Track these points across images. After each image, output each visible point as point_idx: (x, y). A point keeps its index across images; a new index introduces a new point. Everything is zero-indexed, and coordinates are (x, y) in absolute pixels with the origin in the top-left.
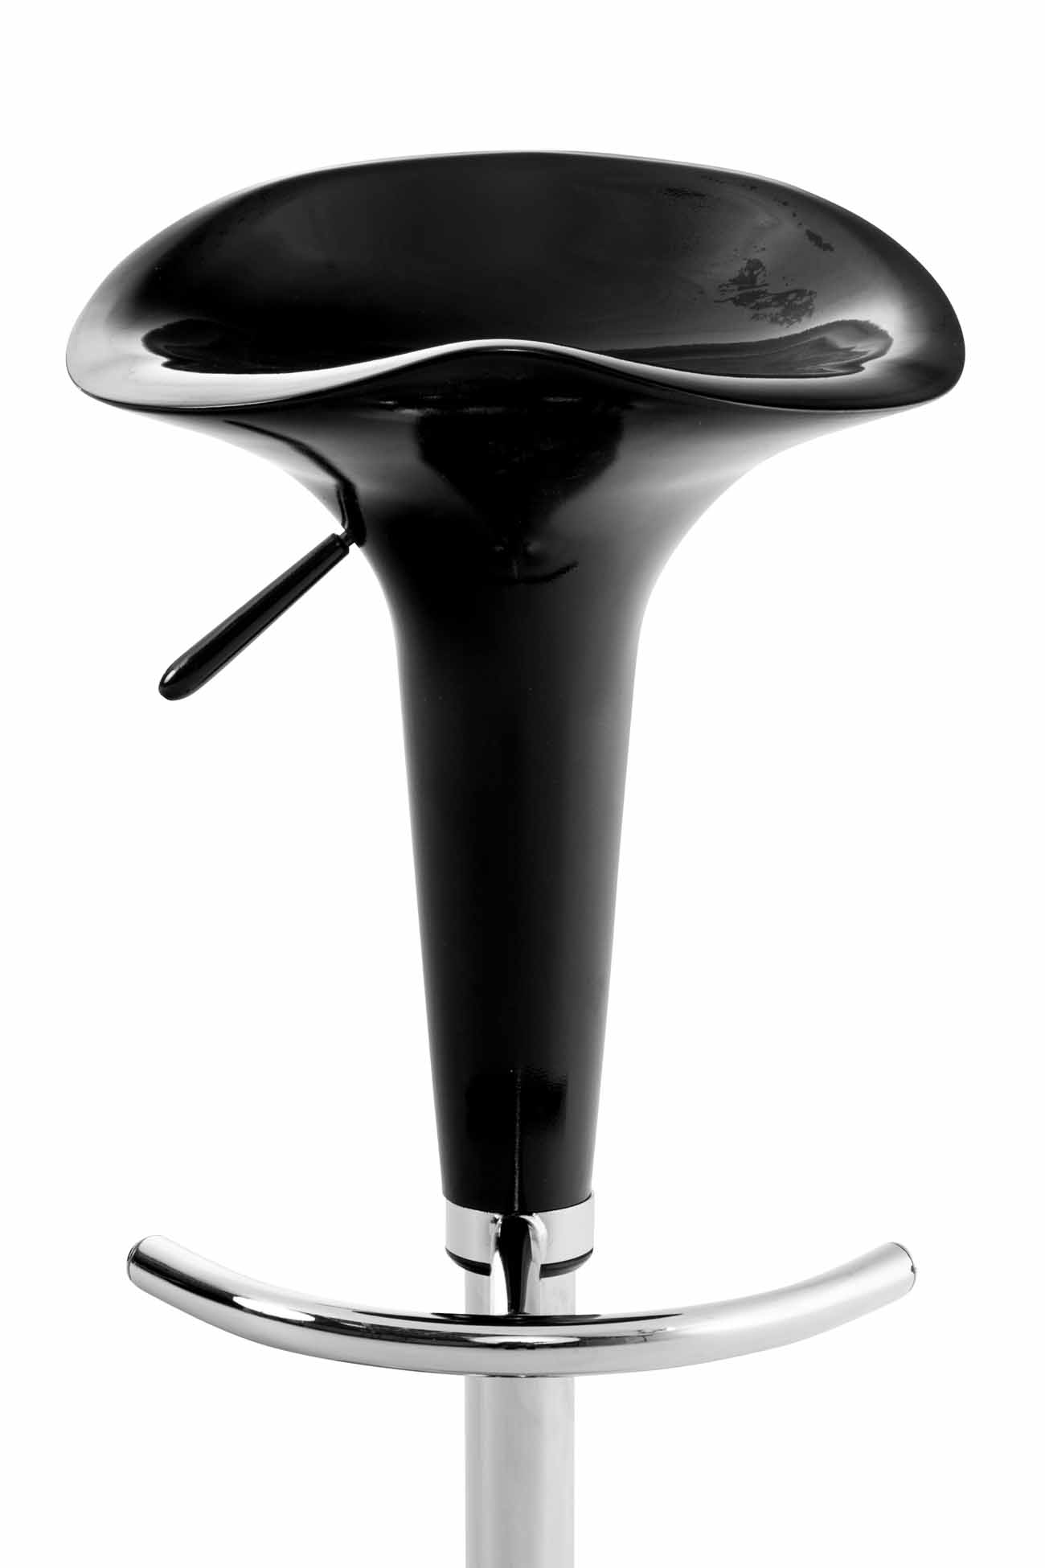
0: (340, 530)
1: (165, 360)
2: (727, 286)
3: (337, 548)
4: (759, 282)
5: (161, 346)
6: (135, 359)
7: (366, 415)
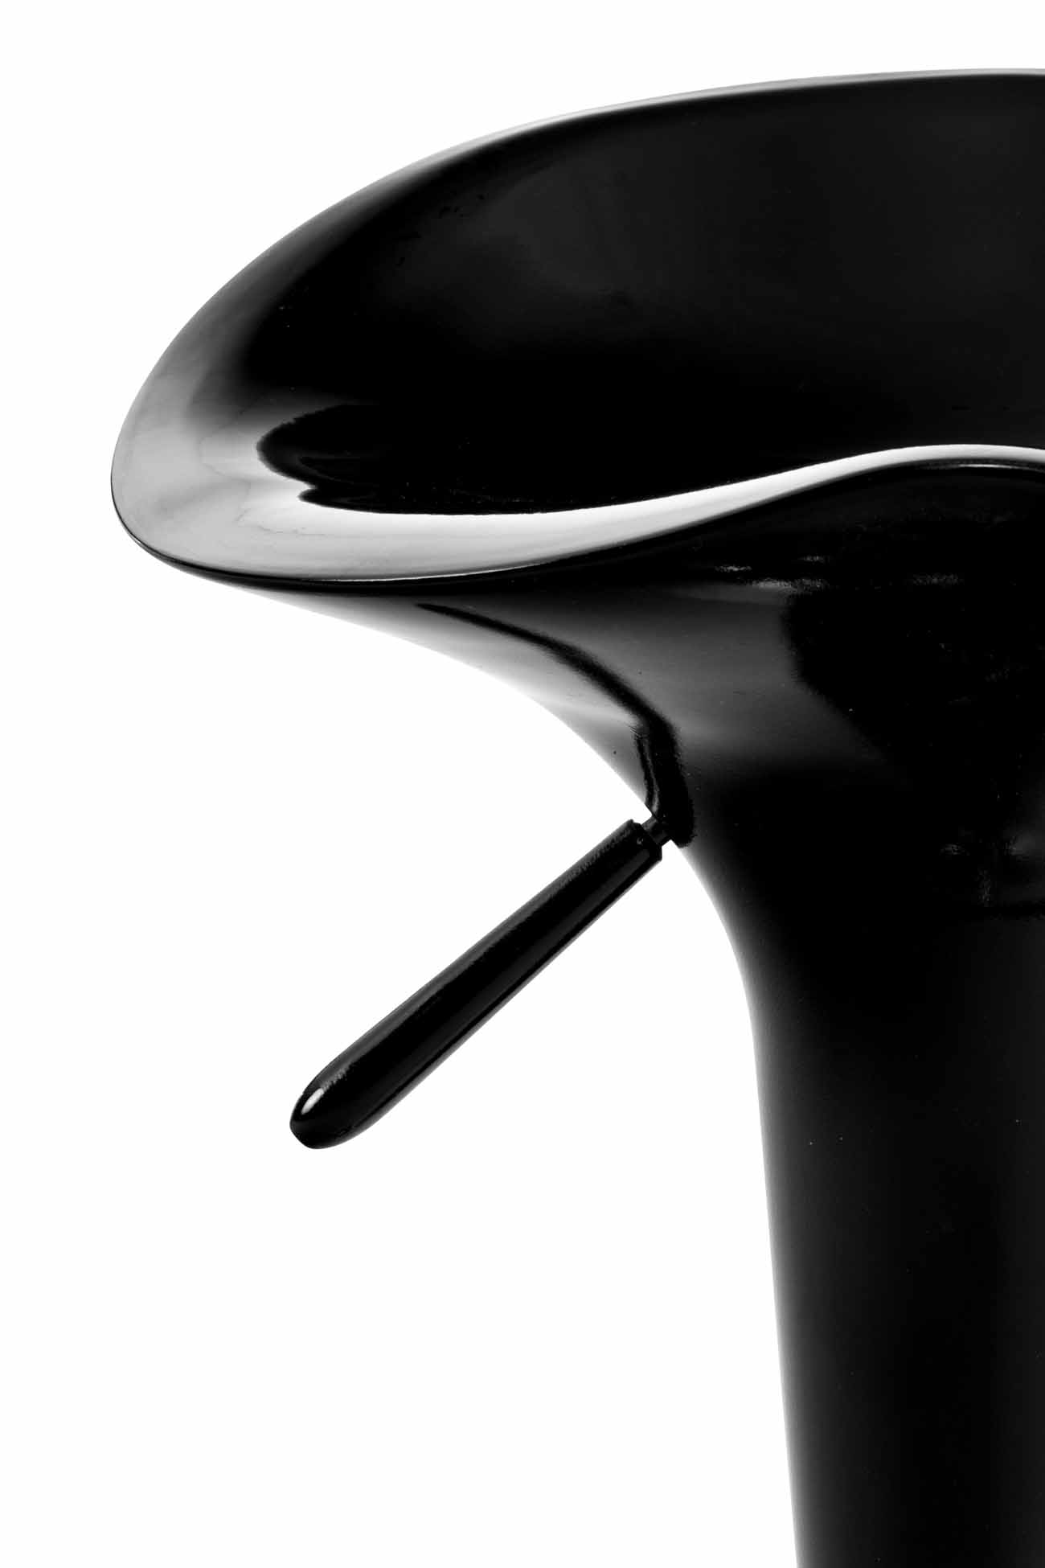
0: (642, 815)
1: (305, 487)
3: (638, 849)
5: (295, 459)
6: (247, 485)
7: (701, 593)
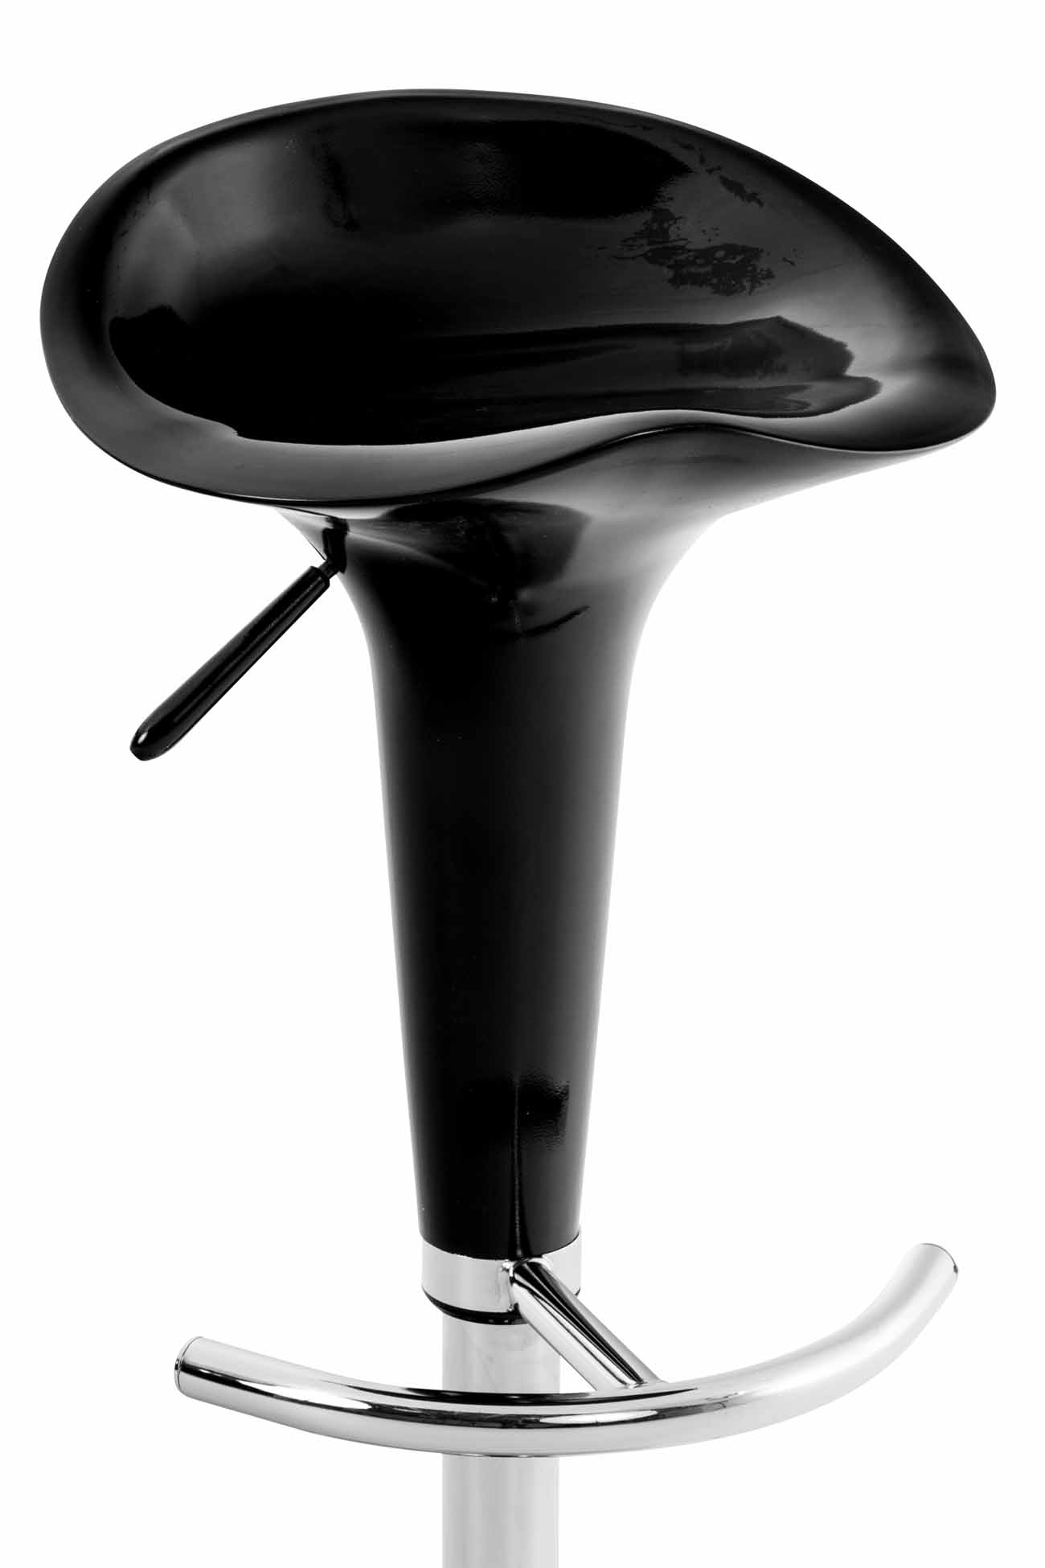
2: (633, 239)
3: (317, 582)
4: (673, 237)
